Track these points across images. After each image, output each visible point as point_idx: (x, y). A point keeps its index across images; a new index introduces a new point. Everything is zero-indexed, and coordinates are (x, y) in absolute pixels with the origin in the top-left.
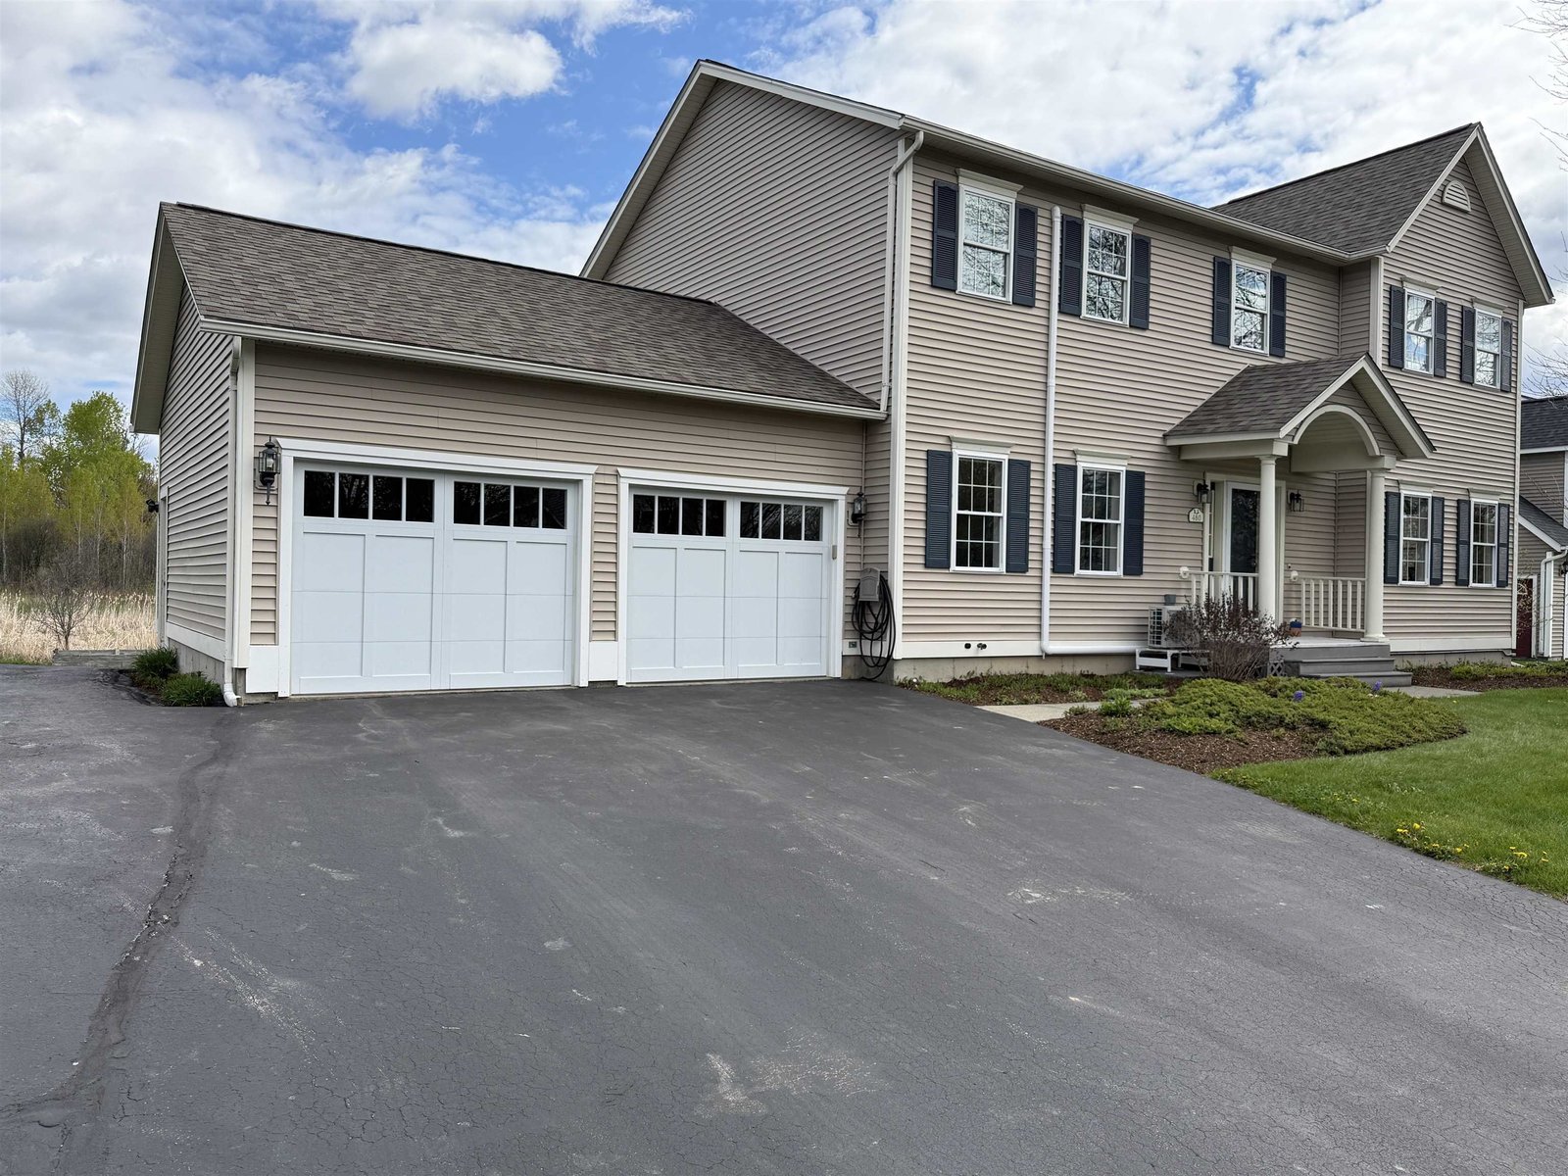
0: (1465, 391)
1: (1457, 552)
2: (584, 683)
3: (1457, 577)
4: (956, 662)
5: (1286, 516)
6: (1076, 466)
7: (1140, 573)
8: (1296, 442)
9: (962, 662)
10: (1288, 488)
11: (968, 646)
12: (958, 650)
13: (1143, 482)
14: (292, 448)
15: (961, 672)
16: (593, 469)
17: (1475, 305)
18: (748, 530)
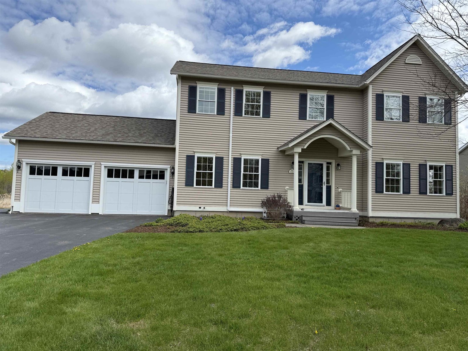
0: (421, 126)
1: (420, 182)
2: (90, 213)
3: (420, 191)
4: (197, 212)
5: (335, 171)
6: (241, 158)
7: (268, 188)
8: (305, 147)
9: (199, 212)
10: (336, 162)
11: (200, 208)
12: (197, 209)
13: (269, 162)
14: (25, 161)
15: (198, 215)
16: (94, 163)
17: (426, 95)
18: (141, 177)
